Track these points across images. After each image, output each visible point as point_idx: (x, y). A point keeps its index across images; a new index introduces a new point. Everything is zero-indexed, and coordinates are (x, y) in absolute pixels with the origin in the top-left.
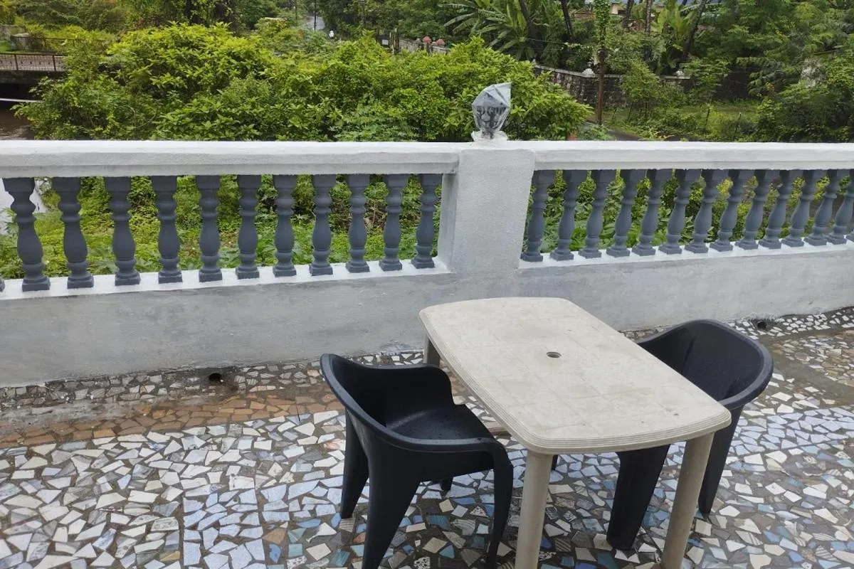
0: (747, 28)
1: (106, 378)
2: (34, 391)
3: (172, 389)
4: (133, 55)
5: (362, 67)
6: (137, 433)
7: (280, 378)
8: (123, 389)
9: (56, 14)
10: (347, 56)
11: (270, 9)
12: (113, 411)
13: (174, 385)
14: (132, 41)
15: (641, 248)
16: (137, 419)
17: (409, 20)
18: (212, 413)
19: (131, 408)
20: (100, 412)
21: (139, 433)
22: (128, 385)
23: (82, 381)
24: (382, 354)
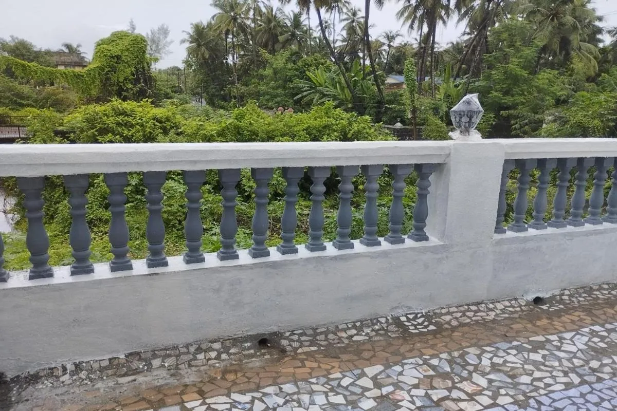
0: (501, 93)
1: (175, 348)
2: (116, 362)
3: (231, 354)
4: (84, 122)
5: (251, 124)
6: (220, 395)
7: (318, 340)
8: (191, 357)
9: (17, 100)
10: (240, 117)
11: (168, 94)
12: (190, 377)
13: (232, 351)
14: (83, 113)
15: (574, 221)
16: (214, 382)
17: (267, 97)
18: (277, 373)
19: (204, 373)
20: (178, 378)
21: (223, 395)
22: (194, 353)
23: (156, 351)
24: (392, 315)
